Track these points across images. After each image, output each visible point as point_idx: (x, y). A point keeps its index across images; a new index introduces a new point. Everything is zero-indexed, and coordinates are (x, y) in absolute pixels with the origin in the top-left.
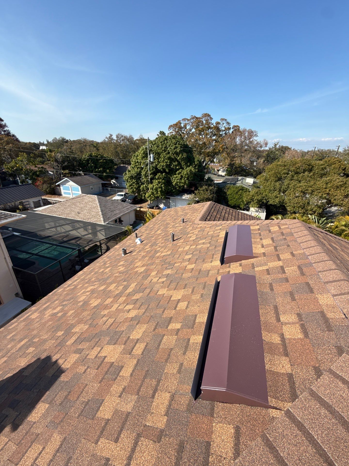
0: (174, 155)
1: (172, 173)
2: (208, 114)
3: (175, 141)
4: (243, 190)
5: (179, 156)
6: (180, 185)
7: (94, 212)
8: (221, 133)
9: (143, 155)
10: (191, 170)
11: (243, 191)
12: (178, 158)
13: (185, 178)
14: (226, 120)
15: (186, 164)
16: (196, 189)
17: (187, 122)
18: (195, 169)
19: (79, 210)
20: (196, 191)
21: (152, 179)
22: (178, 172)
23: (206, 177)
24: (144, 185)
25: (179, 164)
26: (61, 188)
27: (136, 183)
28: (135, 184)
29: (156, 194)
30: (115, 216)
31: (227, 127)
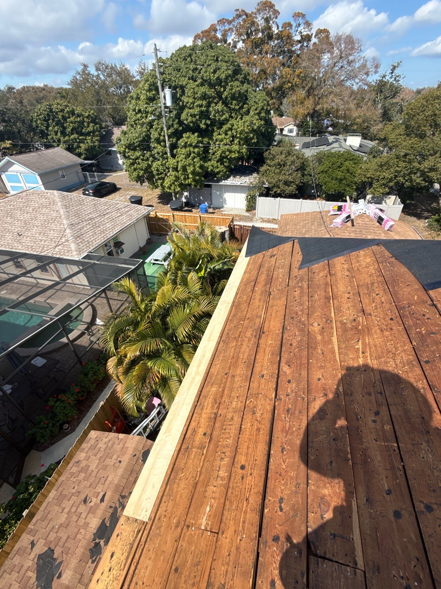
1: (213, 131)
2: (270, 3)
6: (231, 158)
8: (293, 48)
10: (251, 122)
13: (239, 141)
14: (303, 16)
16: (263, 162)
17: (227, 26)
19: (20, 227)
21: (172, 147)
22: (224, 128)
24: (160, 163)
26: (4, 177)
27: (141, 158)
28: (140, 161)
29: (185, 179)
30: (103, 235)
31: (305, 33)
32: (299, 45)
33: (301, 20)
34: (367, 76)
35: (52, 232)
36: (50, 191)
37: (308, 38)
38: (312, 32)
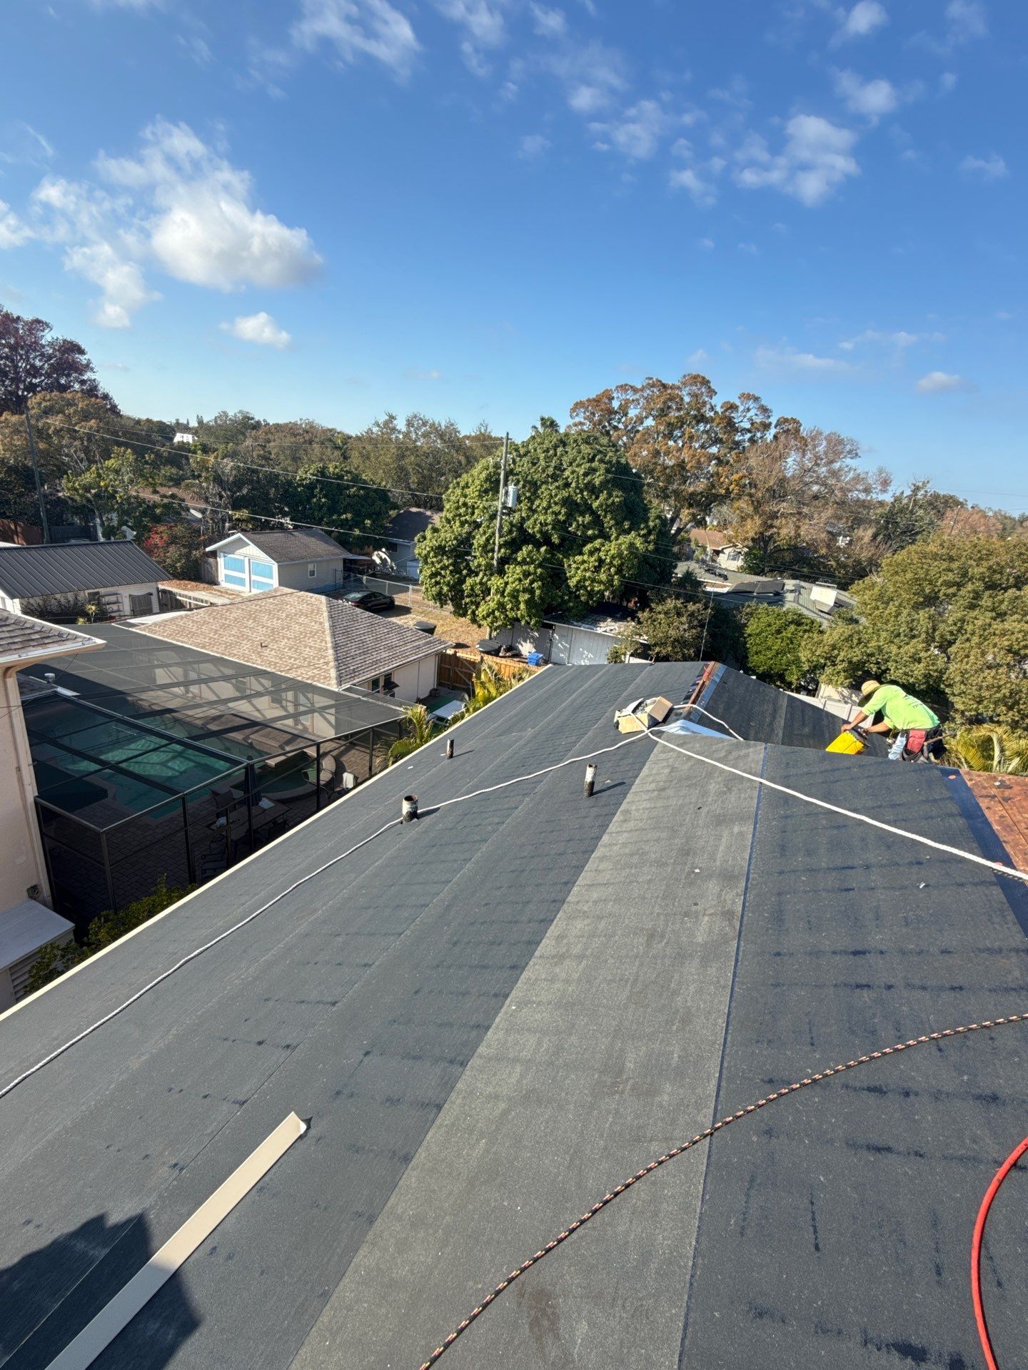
0: (581, 492)
1: (572, 549)
2: (704, 378)
3: (589, 451)
4: (798, 624)
5: (597, 498)
6: (592, 590)
7: (310, 647)
8: (737, 438)
9: (486, 486)
10: (632, 545)
11: (799, 628)
12: (595, 505)
13: (609, 569)
14: (756, 399)
15: (618, 524)
16: (645, 604)
17: (630, 396)
18: (646, 541)
19: (265, 635)
20: (643, 611)
21: (503, 561)
22: (589, 547)
23: (681, 570)
24: (478, 579)
25: (597, 522)
26: (221, 561)
27: (451, 568)
28: (448, 572)
30: (375, 667)
31: (758, 421)
32: (748, 436)
33: (751, 404)
36: (316, 595)
37: (763, 427)
38: (770, 420)
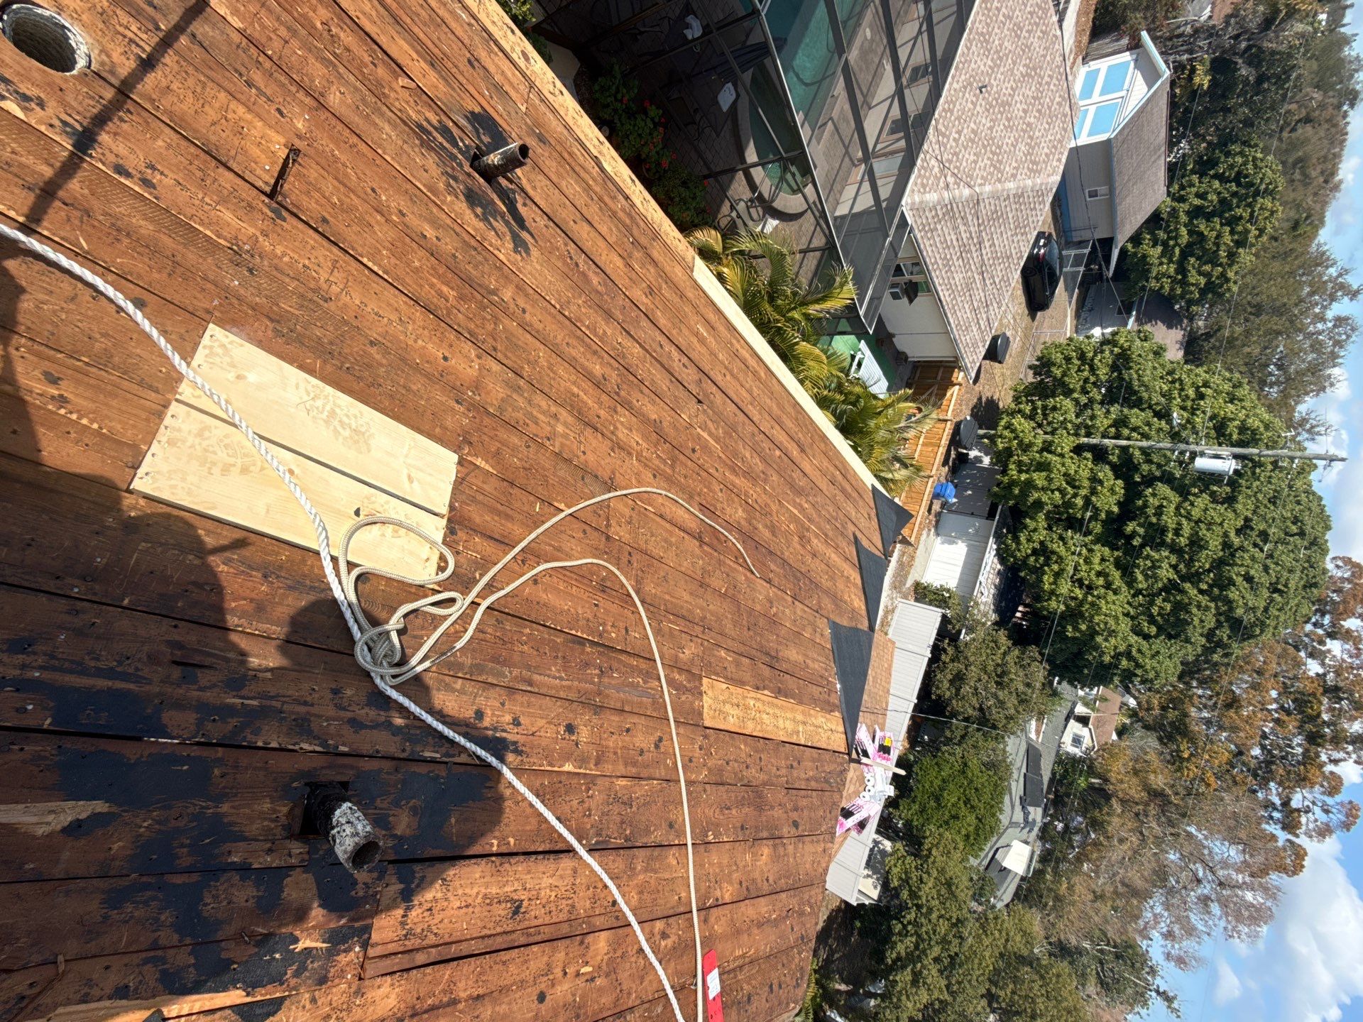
1: (1113, 548)
3: (1292, 586)
4: (978, 828)
6: (1044, 573)
8: (1274, 785)
10: (1114, 633)
11: (972, 830)
13: (1076, 599)
14: (1346, 825)
16: (1019, 640)
18: (1118, 653)
19: (998, 92)
20: (1007, 637)
21: (1099, 451)
22: (1115, 573)
24: (1071, 416)
27: (1092, 379)
28: (1085, 374)
29: (1020, 464)
30: (940, 262)
31: (1303, 820)
32: (1277, 801)
33: (1337, 817)
34: (1162, 934)
35: (972, 158)
36: (1062, 168)
37: (1290, 824)
38: (1303, 836)
